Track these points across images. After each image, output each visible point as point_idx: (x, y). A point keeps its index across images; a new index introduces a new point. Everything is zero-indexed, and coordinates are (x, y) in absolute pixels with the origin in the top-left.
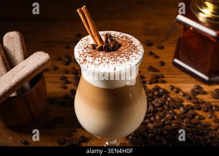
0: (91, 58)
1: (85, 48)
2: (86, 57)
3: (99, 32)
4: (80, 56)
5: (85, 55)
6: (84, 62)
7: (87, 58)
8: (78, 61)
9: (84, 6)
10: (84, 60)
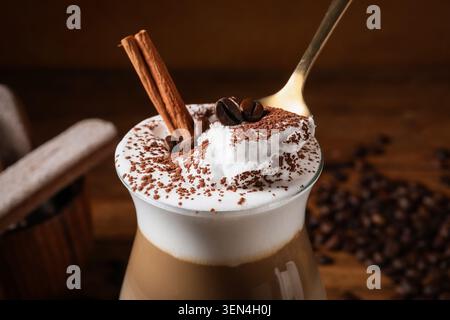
0: (166, 173)
1: (147, 149)
2: (151, 170)
3: (187, 107)
4: (133, 169)
5: (148, 167)
6: (145, 184)
7: (156, 175)
8: (126, 181)
9: (143, 31)
10: (146, 178)
